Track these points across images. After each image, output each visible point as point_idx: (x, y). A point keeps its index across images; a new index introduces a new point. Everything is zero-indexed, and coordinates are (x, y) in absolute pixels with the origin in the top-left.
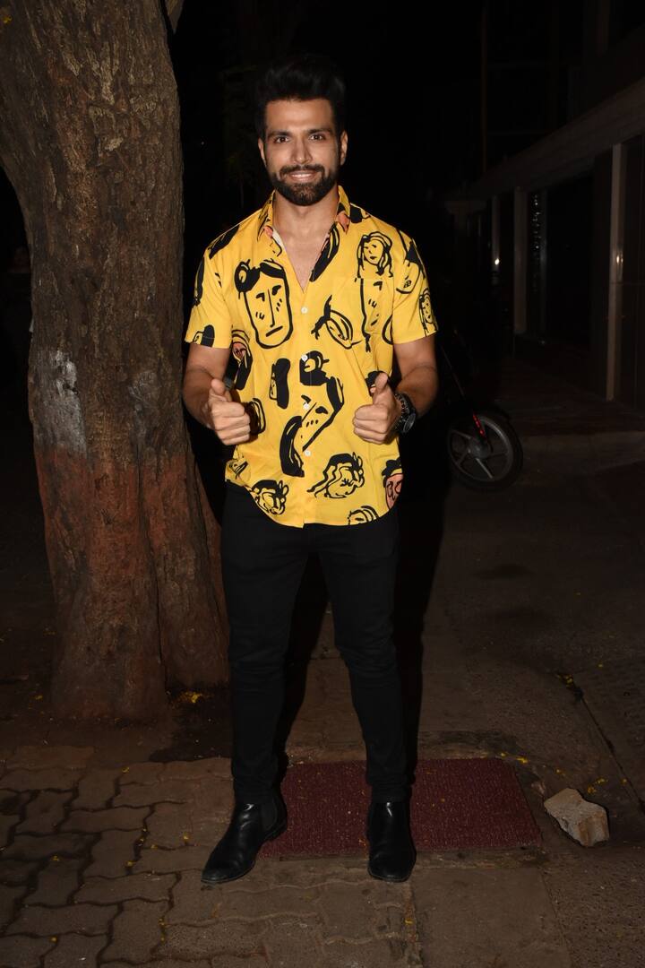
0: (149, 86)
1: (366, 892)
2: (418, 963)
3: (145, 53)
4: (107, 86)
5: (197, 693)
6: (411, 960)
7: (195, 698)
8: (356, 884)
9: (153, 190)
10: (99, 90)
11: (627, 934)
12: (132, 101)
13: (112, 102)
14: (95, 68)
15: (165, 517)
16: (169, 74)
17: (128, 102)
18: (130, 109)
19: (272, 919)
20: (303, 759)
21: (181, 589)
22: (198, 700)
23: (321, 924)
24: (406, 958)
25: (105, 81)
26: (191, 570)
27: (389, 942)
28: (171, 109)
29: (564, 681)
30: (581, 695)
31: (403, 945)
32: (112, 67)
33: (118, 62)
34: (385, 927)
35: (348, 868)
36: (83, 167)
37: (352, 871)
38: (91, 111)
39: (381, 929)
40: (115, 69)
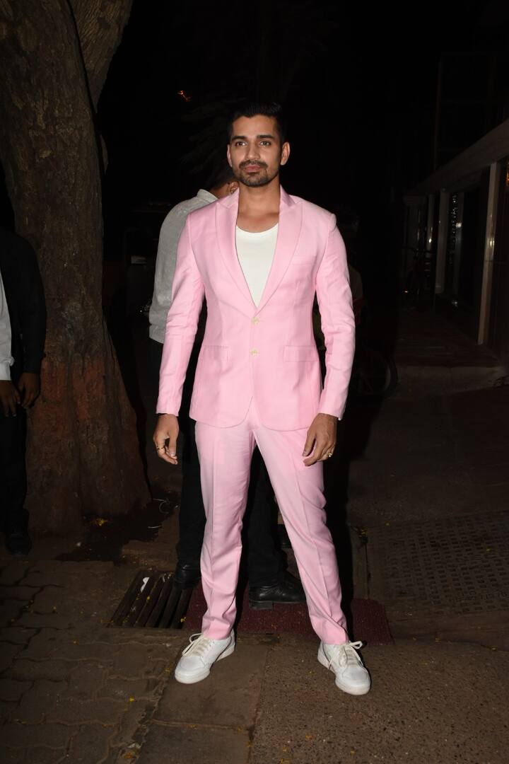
0: (69, 118)
1: (150, 651)
2: (159, 695)
3: (67, 97)
4: (40, 117)
5: (104, 518)
6: (157, 692)
7: (102, 522)
8: (146, 645)
9: (74, 185)
10: (35, 120)
11: (302, 689)
12: (57, 127)
13: (44, 127)
14: (32, 105)
15: (88, 400)
16: (84, 110)
17: (55, 128)
18: (55, 131)
19: (83, 661)
20: (153, 567)
21: (98, 449)
22: (104, 525)
23: (112, 667)
24: (154, 691)
25: (39, 113)
26: (105, 438)
27: (148, 681)
28: (85, 134)
29: (360, 533)
30: (367, 542)
31: (156, 683)
32: (43, 105)
33: (47, 102)
34: (150, 672)
35: (145, 635)
36: (27, 168)
37: (148, 637)
38: (30, 133)
39: (148, 673)
40: (45, 107)
